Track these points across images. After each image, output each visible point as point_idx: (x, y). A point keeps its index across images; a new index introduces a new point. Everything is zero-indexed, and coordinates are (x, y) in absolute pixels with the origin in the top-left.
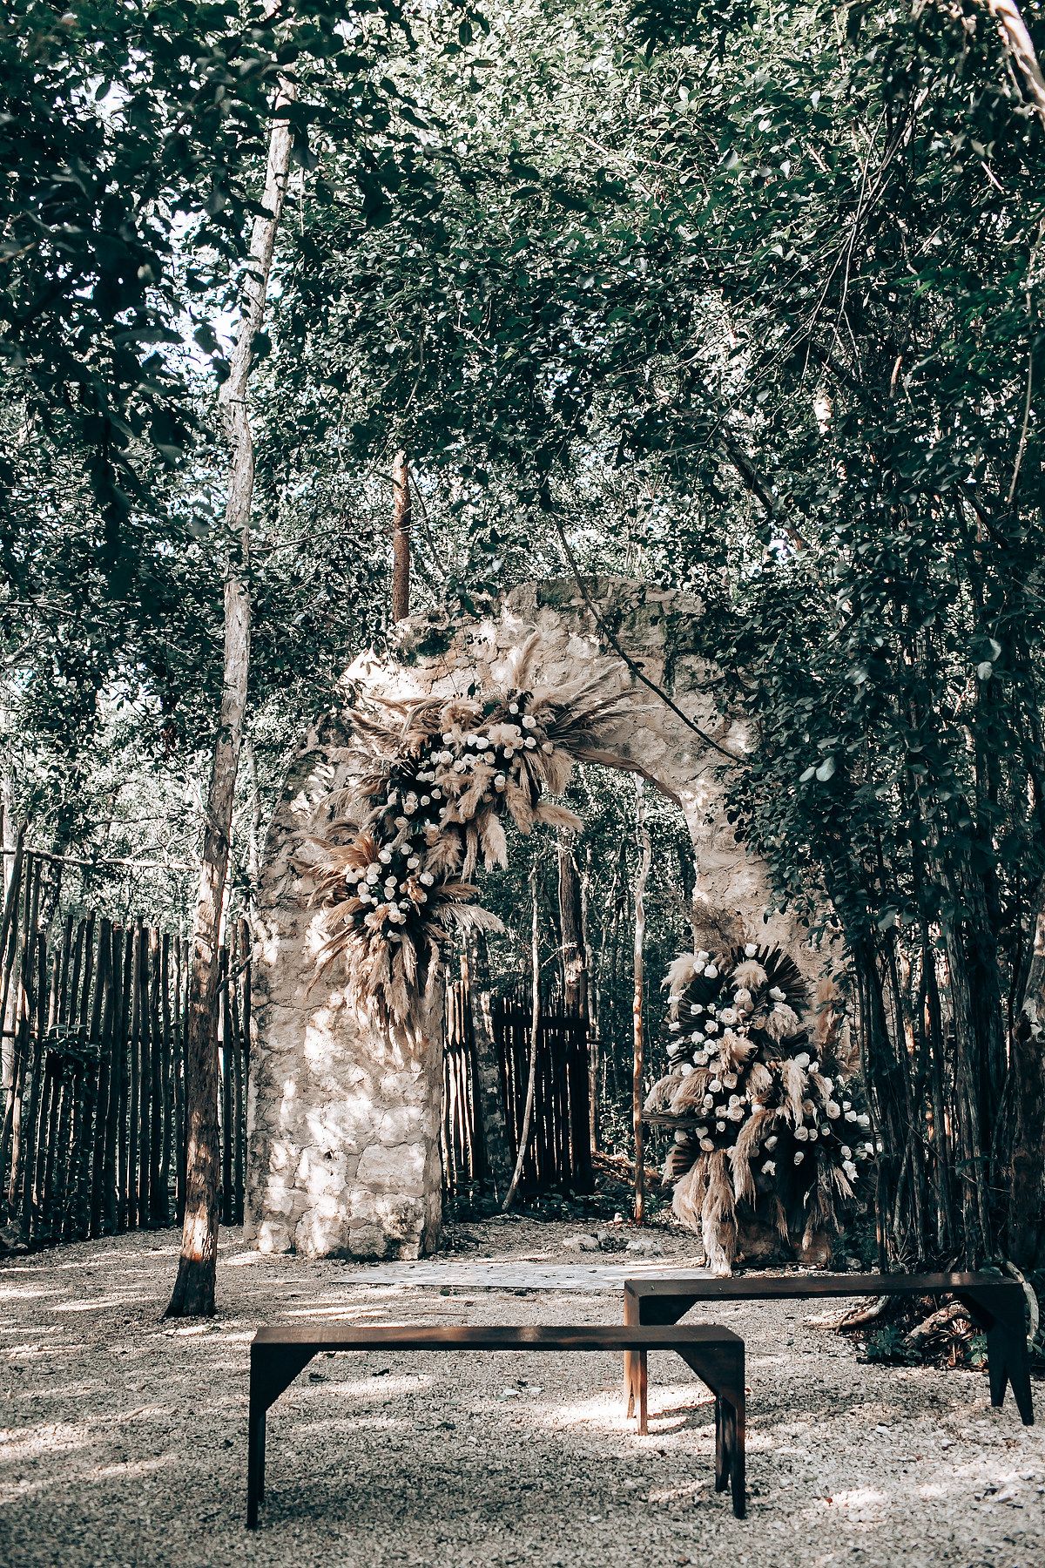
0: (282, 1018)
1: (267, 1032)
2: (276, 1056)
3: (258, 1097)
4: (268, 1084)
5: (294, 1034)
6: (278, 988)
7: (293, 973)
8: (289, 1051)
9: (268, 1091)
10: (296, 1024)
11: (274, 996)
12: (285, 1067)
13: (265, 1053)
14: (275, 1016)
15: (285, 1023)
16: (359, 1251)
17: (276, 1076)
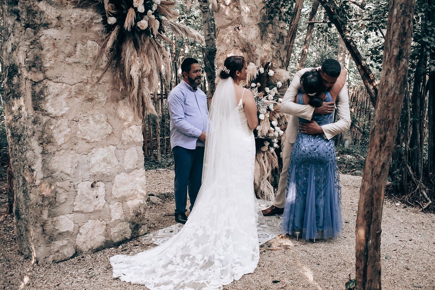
0: (56, 91)
1: (46, 102)
2: (54, 121)
3: (43, 153)
4: (49, 142)
5: (64, 103)
6: (52, 68)
7: (61, 57)
8: (62, 116)
9: (49, 147)
10: (65, 95)
11: (48, 74)
12: (61, 128)
13: (45, 119)
14: (51, 89)
15: (57, 95)
16: (118, 240)
17: (55, 136)
